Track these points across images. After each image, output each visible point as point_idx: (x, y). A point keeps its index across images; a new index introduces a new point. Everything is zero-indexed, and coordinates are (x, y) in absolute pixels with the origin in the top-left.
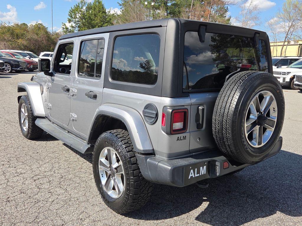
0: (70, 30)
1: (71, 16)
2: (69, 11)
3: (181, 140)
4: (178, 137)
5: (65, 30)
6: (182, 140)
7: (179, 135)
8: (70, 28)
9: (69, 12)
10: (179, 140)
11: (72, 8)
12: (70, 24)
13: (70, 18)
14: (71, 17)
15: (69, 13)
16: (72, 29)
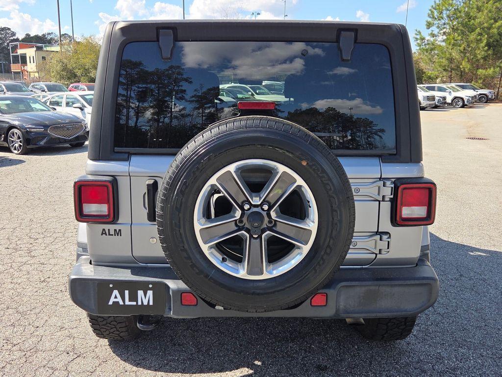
0: (428, 41)
1: (431, 16)
2: (430, 8)
3: (109, 235)
4: (104, 230)
5: (419, 41)
6: (112, 235)
7: (107, 227)
8: (428, 38)
9: (430, 10)
10: (106, 235)
11: (435, 2)
12: (430, 31)
13: (429, 20)
14: (433, 17)
15: (430, 12)
16: (432, 39)
